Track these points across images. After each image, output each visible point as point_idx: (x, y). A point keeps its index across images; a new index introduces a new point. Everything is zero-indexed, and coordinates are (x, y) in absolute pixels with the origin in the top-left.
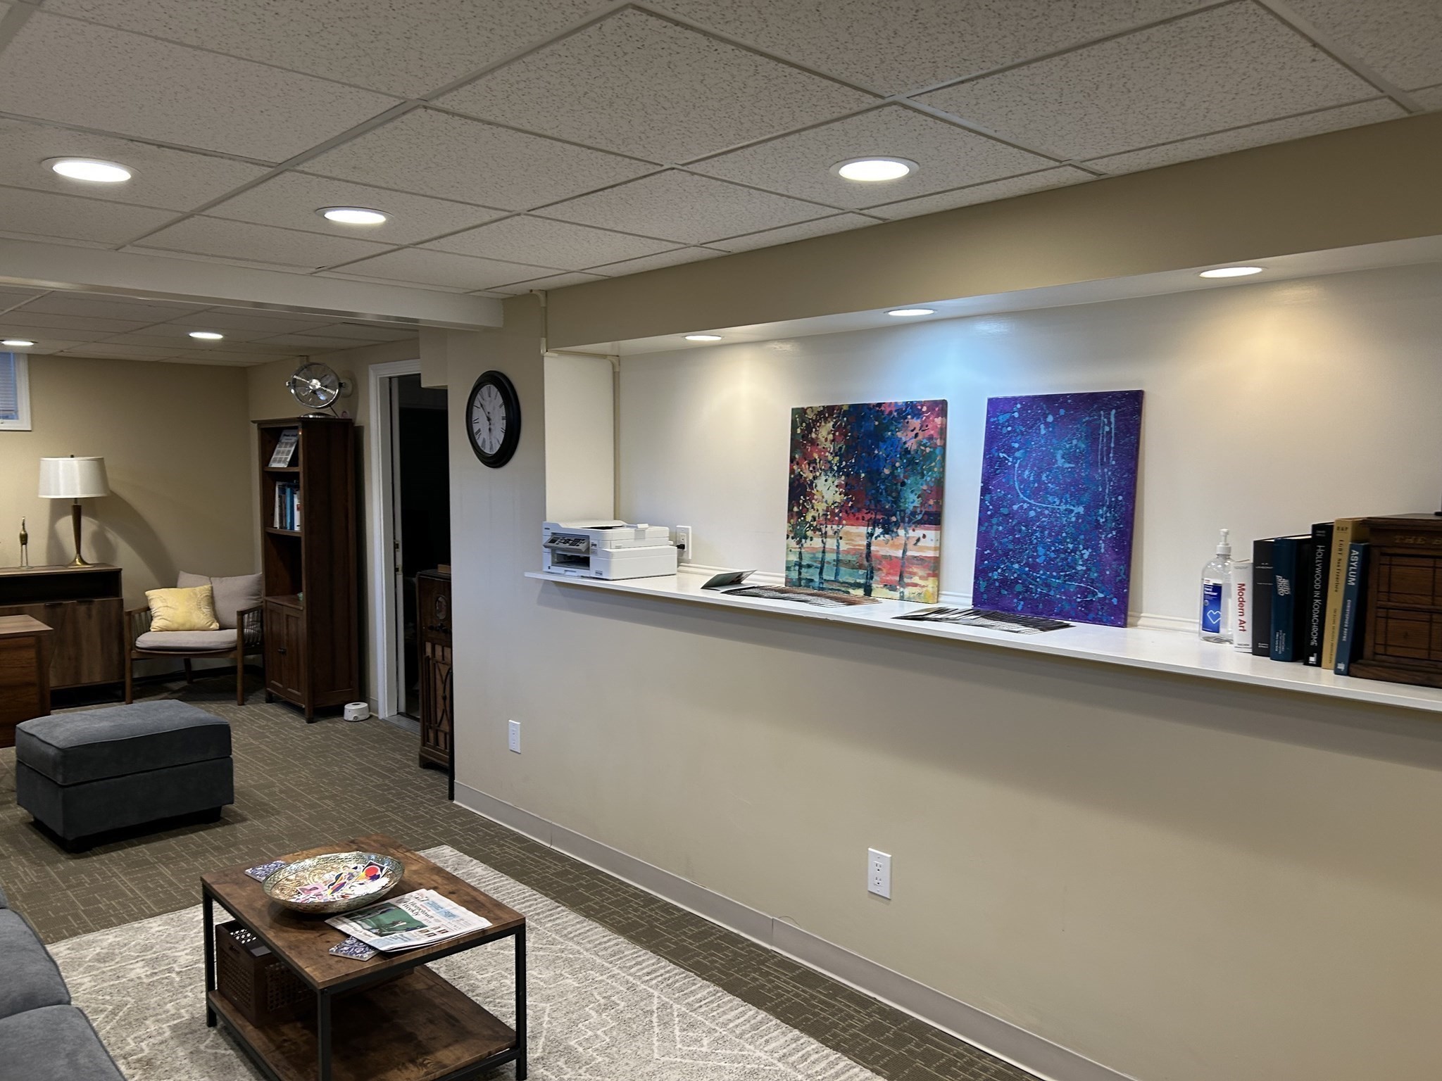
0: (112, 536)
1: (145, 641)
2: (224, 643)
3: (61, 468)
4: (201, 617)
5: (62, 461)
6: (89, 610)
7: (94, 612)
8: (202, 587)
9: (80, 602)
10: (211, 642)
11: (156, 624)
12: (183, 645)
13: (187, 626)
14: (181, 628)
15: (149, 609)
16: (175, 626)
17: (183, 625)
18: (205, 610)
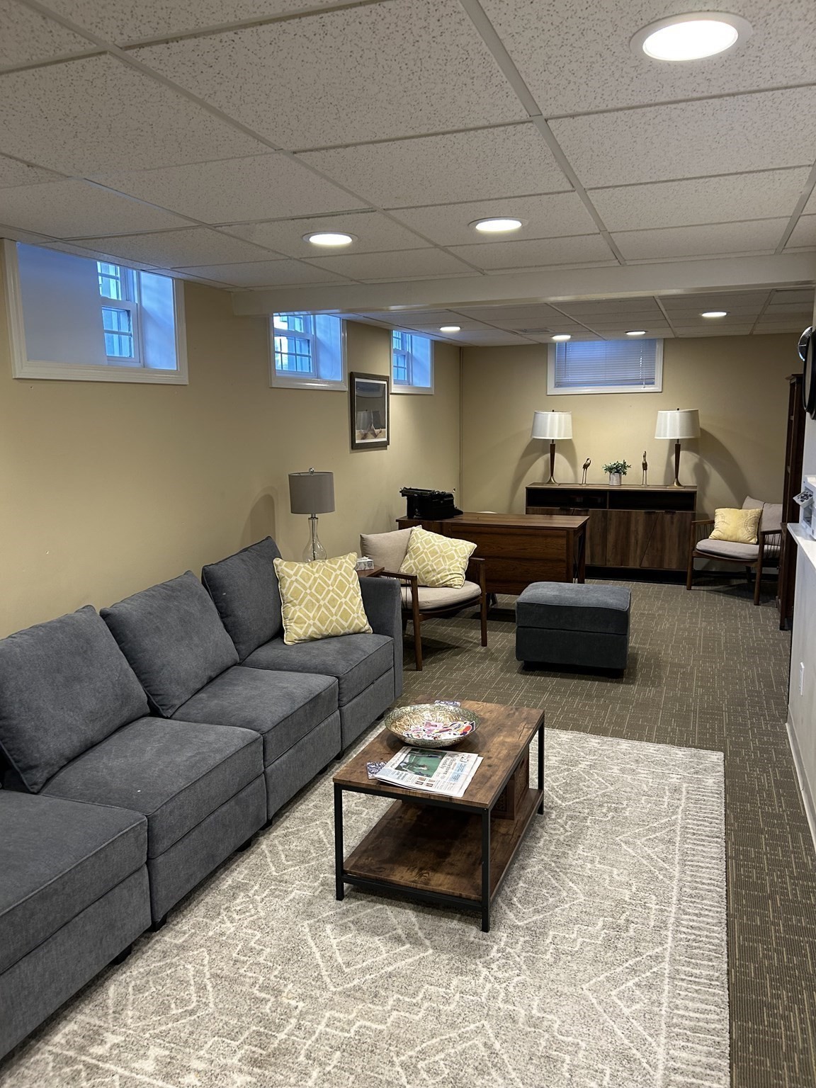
0: (708, 467)
1: (702, 545)
2: (749, 555)
3: (669, 418)
4: (746, 532)
5: (669, 413)
6: (672, 518)
7: (675, 520)
8: (754, 510)
9: (667, 512)
10: (740, 553)
11: (715, 533)
12: (722, 552)
13: (733, 538)
14: (729, 539)
15: (714, 522)
16: (725, 537)
17: (731, 537)
18: (749, 528)
